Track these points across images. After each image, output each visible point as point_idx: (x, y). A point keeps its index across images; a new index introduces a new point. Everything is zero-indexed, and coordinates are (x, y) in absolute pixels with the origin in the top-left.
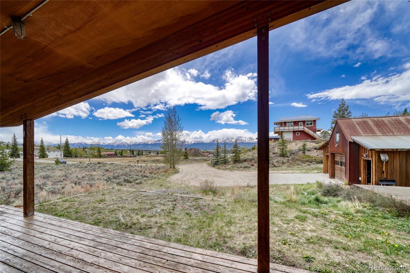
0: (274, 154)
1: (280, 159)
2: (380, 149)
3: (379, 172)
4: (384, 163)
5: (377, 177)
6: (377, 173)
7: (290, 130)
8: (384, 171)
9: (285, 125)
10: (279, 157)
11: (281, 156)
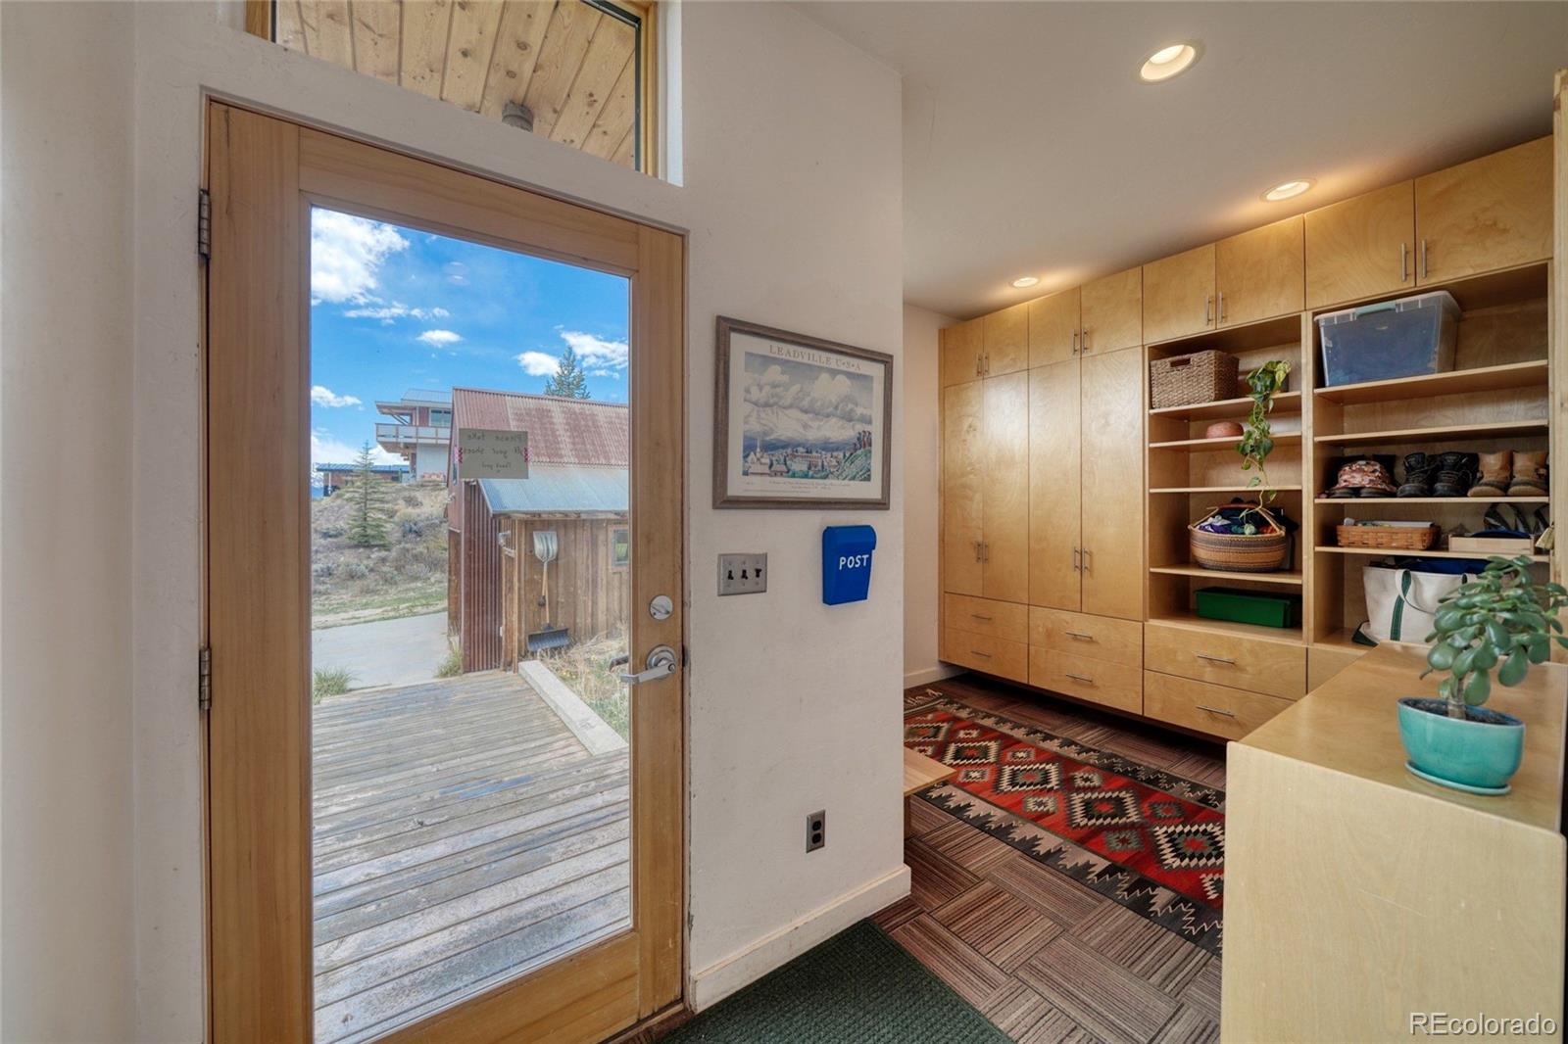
0: (326, 535)
1: (347, 559)
2: (526, 513)
3: (532, 602)
4: (545, 564)
5: (523, 625)
6: (523, 606)
7: (440, 442)
8: (544, 597)
9: (424, 422)
10: (347, 551)
11: (357, 546)
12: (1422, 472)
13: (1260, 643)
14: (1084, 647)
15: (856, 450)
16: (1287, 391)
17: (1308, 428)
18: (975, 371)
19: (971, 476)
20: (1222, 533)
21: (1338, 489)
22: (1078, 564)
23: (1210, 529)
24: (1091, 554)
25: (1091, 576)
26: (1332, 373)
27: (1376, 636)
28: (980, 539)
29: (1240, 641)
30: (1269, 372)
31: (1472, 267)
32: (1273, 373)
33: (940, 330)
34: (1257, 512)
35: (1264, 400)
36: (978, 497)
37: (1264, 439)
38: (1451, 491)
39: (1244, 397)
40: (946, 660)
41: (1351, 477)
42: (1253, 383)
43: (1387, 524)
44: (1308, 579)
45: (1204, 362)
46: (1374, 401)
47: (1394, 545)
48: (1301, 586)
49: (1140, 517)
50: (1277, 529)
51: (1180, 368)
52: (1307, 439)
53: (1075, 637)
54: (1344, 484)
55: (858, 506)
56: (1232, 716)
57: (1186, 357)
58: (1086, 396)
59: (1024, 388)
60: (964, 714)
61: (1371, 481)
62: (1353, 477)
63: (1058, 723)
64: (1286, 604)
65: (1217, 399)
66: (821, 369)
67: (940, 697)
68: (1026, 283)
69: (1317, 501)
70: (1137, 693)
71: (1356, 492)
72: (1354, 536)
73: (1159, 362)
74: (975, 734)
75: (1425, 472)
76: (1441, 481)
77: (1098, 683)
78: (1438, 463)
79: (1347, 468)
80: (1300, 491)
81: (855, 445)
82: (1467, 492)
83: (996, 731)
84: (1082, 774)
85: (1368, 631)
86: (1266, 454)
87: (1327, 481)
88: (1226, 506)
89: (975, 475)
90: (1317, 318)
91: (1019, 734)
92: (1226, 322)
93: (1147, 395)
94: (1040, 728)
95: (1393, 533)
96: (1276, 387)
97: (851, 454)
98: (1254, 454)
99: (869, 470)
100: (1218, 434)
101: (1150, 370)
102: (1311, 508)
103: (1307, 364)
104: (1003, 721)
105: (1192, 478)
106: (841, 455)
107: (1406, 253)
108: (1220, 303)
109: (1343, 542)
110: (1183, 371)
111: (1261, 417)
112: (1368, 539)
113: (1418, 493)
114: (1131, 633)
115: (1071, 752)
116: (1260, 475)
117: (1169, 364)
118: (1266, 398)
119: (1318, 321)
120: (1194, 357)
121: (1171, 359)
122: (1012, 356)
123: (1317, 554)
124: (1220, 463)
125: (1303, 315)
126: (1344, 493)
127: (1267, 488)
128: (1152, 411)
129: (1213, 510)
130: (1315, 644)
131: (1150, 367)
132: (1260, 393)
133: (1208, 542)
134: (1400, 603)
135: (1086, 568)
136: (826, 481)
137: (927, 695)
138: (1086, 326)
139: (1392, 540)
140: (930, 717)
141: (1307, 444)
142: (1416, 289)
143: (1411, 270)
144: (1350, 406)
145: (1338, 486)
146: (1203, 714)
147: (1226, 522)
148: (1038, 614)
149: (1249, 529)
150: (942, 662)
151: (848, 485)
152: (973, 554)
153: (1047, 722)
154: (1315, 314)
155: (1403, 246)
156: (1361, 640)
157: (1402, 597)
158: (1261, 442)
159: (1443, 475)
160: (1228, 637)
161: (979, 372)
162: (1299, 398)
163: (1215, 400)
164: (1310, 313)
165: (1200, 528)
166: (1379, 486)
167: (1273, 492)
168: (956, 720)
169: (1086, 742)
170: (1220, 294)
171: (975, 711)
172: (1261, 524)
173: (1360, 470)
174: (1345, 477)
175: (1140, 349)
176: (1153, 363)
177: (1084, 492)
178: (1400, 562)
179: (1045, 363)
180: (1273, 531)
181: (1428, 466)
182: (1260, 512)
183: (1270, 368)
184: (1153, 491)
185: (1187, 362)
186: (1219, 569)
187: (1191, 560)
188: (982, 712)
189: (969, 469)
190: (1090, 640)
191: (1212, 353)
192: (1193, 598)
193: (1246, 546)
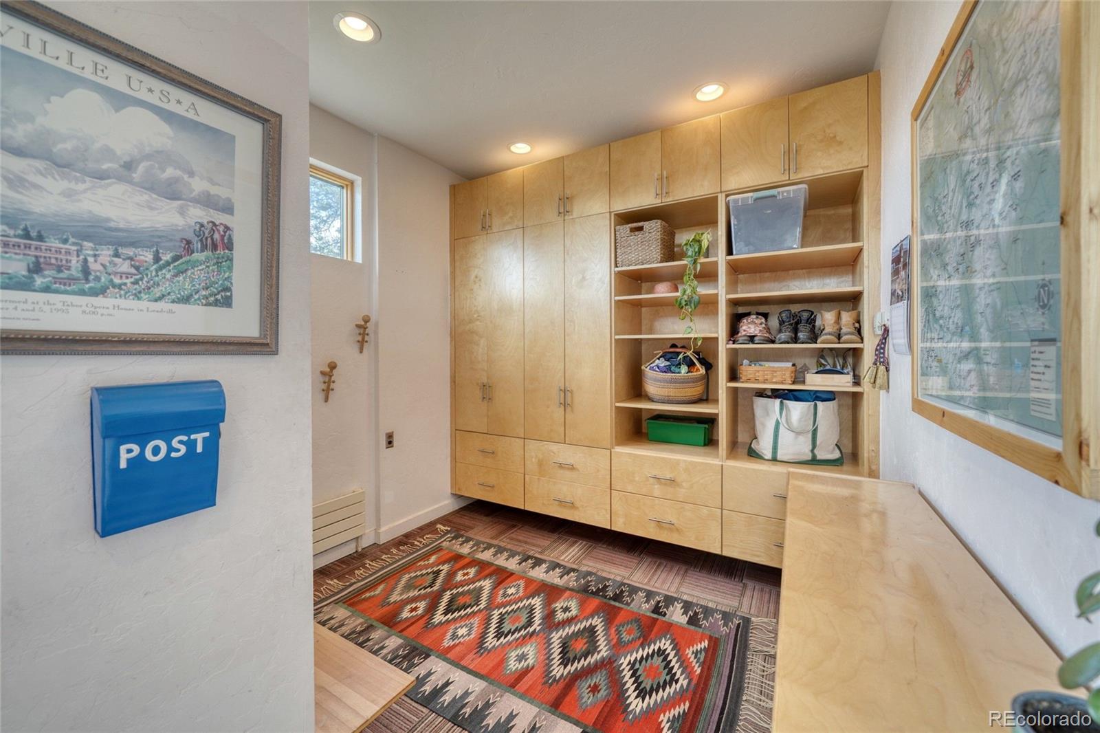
12: (789, 325)
13: (691, 463)
14: (568, 474)
15: (190, 251)
16: (708, 257)
17: (723, 287)
18: (480, 227)
19: (478, 323)
20: (665, 372)
21: (741, 336)
22: (562, 401)
23: (657, 369)
24: (572, 392)
25: (572, 411)
26: (737, 244)
27: (763, 451)
28: (485, 380)
29: (678, 462)
30: (698, 241)
31: (822, 168)
32: (699, 241)
33: (450, 186)
34: (688, 356)
35: (694, 263)
36: (483, 342)
37: (694, 295)
38: (808, 339)
39: (681, 260)
40: (457, 493)
41: (750, 327)
42: (687, 249)
43: (767, 364)
44: (721, 409)
45: (653, 228)
46: (756, 273)
47: (774, 380)
48: (717, 415)
49: (607, 360)
50: (701, 369)
51: (637, 233)
52: (721, 297)
53: (561, 466)
54: (744, 333)
55: (196, 348)
56: (673, 524)
57: (640, 224)
58: (568, 254)
59: (520, 244)
60: (465, 550)
61: (760, 331)
62: (749, 328)
63: (546, 543)
64: (705, 428)
65: (662, 262)
66: (80, 81)
67: (448, 532)
68: (521, 149)
69: (729, 346)
70: (606, 510)
71: (752, 339)
72: (750, 374)
73: (622, 227)
74: (472, 571)
75: (792, 324)
76: (801, 331)
77: (578, 504)
78: (798, 318)
79: (745, 321)
80: (717, 338)
81: (189, 242)
82: (817, 340)
83: (492, 564)
84: (562, 604)
85: (756, 447)
86: (695, 308)
87: (733, 332)
88: (668, 350)
89: (481, 322)
90: (728, 199)
91: (512, 564)
92: (669, 196)
93: (613, 255)
94: (531, 553)
95: (774, 371)
96: (702, 254)
97: (176, 259)
98: (687, 307)
99: (228, 289)
100: (662, 291)
101: (615, 234)
102: (725, 351)
103: (721, 235)
104: (500, 550)
105: (644, 328)
106: (148, 256)
107: (784, 152)
108: (665, 181)
109: (744, 378)
110: (639, 235)
111: (692, 277)
112: (759, 377)
113: (790, 340)
114: (601, 458)
115: (554, 578)
116: (691, 324)
117: (628, 229)
118: (695, 262)
119: (729, 201)
120: (646, 225)
121: (630, 225)
122: (510, 214)
123: (728, 388)
124: (662, 316)
125: (720, 195)
126: (745, 340)
127: (696, 336)
128: (617, 269)
129: (658, 354)
130: (728, 461)
131: (615, 231)
132: (692, 257)
133: (656, 380)
134: (778, 424)
135: (568, 404)
136: (99, 301)
137: (435, 531)
138: (568, 192)
139: (773, 377)
140: (433, 559)
141: (721, 300)
142: (789, 182)
143: (787, 167)
144: (742, 276)
145: (740, 334)
146: (653, 524)
147: (668, 363)
148: (532, 445)
149: (684, 369)
150: (454, 495)
151: (170, 311)
152: (479, 394)
153: (538, 543)
154: (727, 196)
155: (782, 146)
156: (753, 454)
157: (779, 419)
158: (692, 297)
159: (801, 327)
160: (670, 459)
161: (483, 227)
162: (716, 263)
163: (661, 262)
164: (724, 195)
165: (650, 369)
166: (765, 335)
167: (700, 338)
168: (458, 557)
169: (568, 562)
170: (665, 173)
171: (478, 544)
172: (691, 364)
173: (753, 322)
174: (744, 328)
175: (608, 215)
176: (618, 227)
177: (567, 338)
178: (776, 394)
179: (536, 223)
180: (698, 370)
181: (793, 320)
182: (690, 356)
183: (698, 238)
184: (617, 337)
185: (641, 229)
186: (663, 402)
187: (643, 394)
188: (483, 543)
189: (475, 316)
190: (572, 468)
191: (659, 222)
192: (644, 424)
193: (680, 383)
